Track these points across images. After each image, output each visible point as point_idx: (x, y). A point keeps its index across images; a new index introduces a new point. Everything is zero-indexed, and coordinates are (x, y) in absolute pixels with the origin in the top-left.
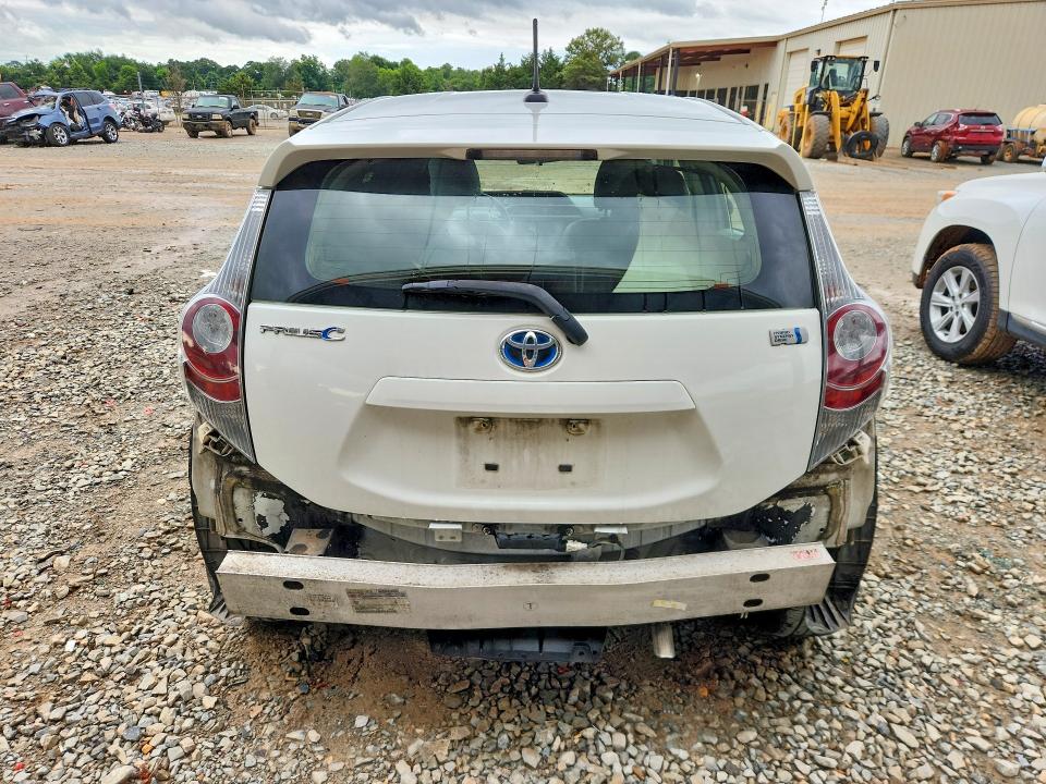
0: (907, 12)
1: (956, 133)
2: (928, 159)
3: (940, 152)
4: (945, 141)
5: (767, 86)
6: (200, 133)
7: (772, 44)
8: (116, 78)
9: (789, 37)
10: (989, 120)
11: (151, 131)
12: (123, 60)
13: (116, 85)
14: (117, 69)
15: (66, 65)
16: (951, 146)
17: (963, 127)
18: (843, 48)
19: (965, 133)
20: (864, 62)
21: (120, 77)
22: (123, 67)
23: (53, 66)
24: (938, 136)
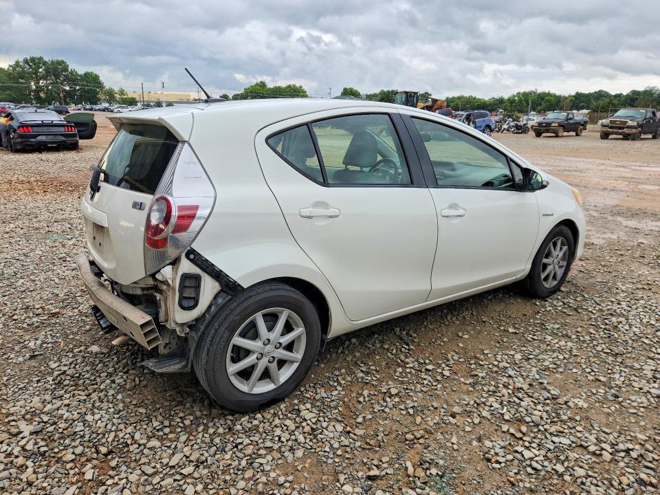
6: (544, 135)
8: (540, 105)
11: (520, 133)
12: (549, 94)
13: (539, 108)
14: (543, 99)
15: (516, 98)
21: (543, 104)
22: (547, 98)
23: (509, 100)
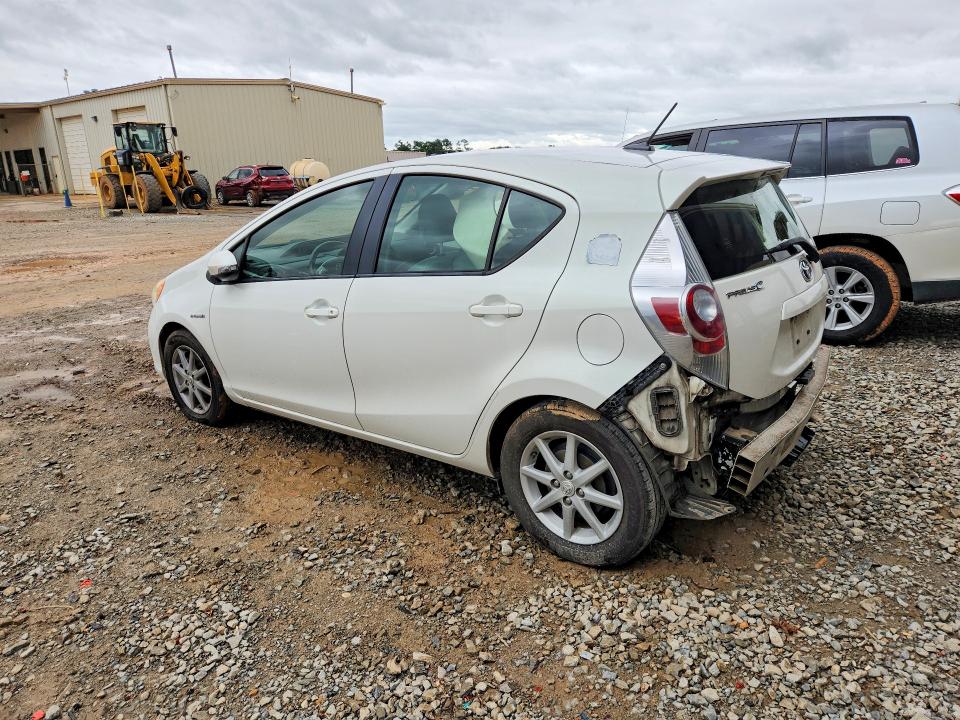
0: (178, 88)
1: (261, 183)
2: (246, 205)
3: (254, 198)
4: (255, 190)
5: (42, 151)
7: (34, 111)
9: (52, 104)
10: (280, 172)
16: (261, 193)
17: (265, 178)
18: (120, 116)
19: (268, 182)
20: (163, 129)
24: (248, 186)
